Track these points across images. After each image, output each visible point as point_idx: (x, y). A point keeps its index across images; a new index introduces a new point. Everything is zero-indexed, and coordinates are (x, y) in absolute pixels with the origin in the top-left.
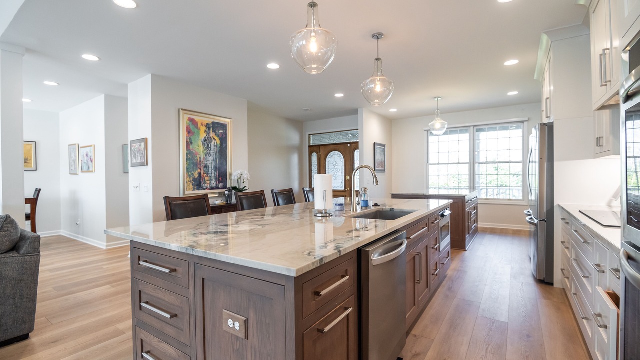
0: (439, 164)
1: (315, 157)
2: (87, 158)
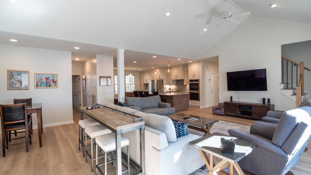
2: (47, 80)
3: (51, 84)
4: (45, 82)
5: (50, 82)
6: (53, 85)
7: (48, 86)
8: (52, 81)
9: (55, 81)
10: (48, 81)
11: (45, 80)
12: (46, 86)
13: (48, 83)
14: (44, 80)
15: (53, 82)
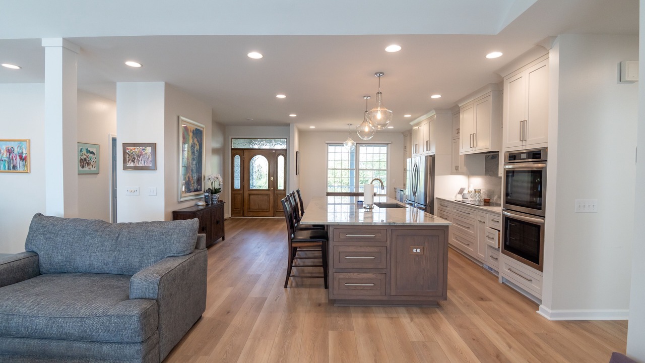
0: (335, 169)
1: (237, 159)
2: (10, 154)
3: (16, 163)
4: (6, 159)
5: (14, 159)
6: (21, 165)
7: (12, 168)
8: (18, 157)
9: (24, 155)
10: (11, 157)
11: (7, 154)
12: (9, 169)
13: (12, 161)
14: (5, 154)
15: (21, 158)
